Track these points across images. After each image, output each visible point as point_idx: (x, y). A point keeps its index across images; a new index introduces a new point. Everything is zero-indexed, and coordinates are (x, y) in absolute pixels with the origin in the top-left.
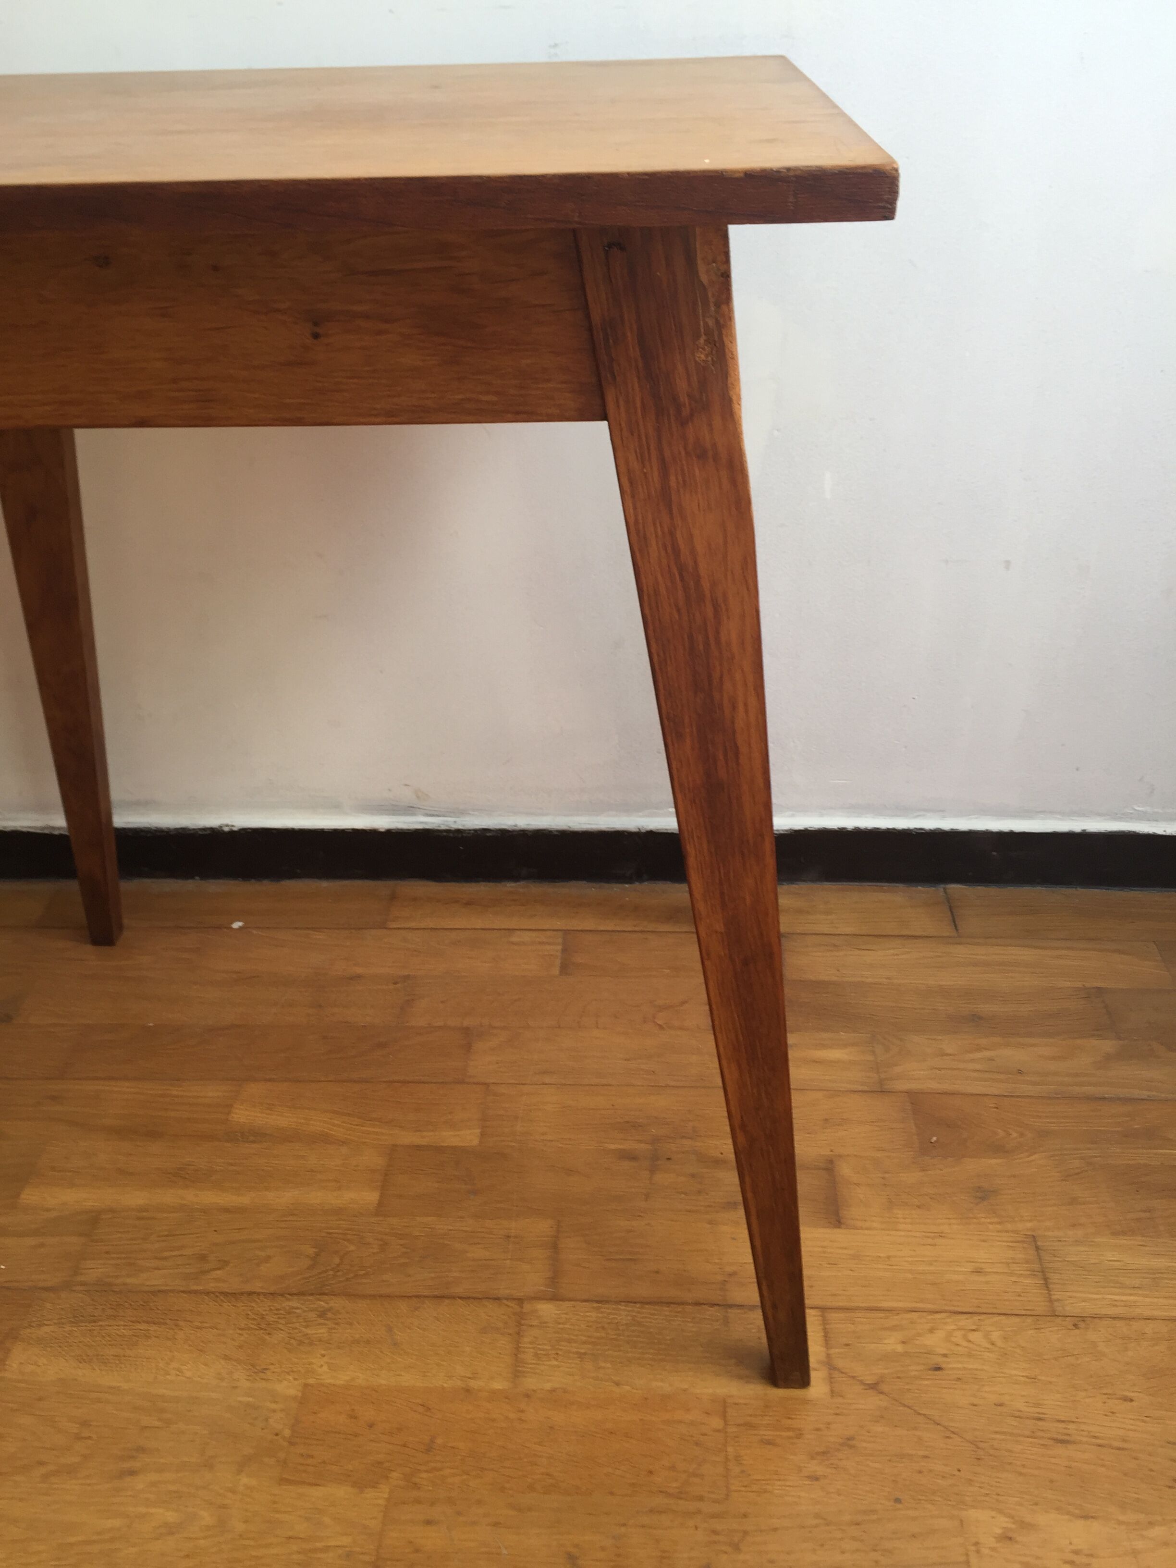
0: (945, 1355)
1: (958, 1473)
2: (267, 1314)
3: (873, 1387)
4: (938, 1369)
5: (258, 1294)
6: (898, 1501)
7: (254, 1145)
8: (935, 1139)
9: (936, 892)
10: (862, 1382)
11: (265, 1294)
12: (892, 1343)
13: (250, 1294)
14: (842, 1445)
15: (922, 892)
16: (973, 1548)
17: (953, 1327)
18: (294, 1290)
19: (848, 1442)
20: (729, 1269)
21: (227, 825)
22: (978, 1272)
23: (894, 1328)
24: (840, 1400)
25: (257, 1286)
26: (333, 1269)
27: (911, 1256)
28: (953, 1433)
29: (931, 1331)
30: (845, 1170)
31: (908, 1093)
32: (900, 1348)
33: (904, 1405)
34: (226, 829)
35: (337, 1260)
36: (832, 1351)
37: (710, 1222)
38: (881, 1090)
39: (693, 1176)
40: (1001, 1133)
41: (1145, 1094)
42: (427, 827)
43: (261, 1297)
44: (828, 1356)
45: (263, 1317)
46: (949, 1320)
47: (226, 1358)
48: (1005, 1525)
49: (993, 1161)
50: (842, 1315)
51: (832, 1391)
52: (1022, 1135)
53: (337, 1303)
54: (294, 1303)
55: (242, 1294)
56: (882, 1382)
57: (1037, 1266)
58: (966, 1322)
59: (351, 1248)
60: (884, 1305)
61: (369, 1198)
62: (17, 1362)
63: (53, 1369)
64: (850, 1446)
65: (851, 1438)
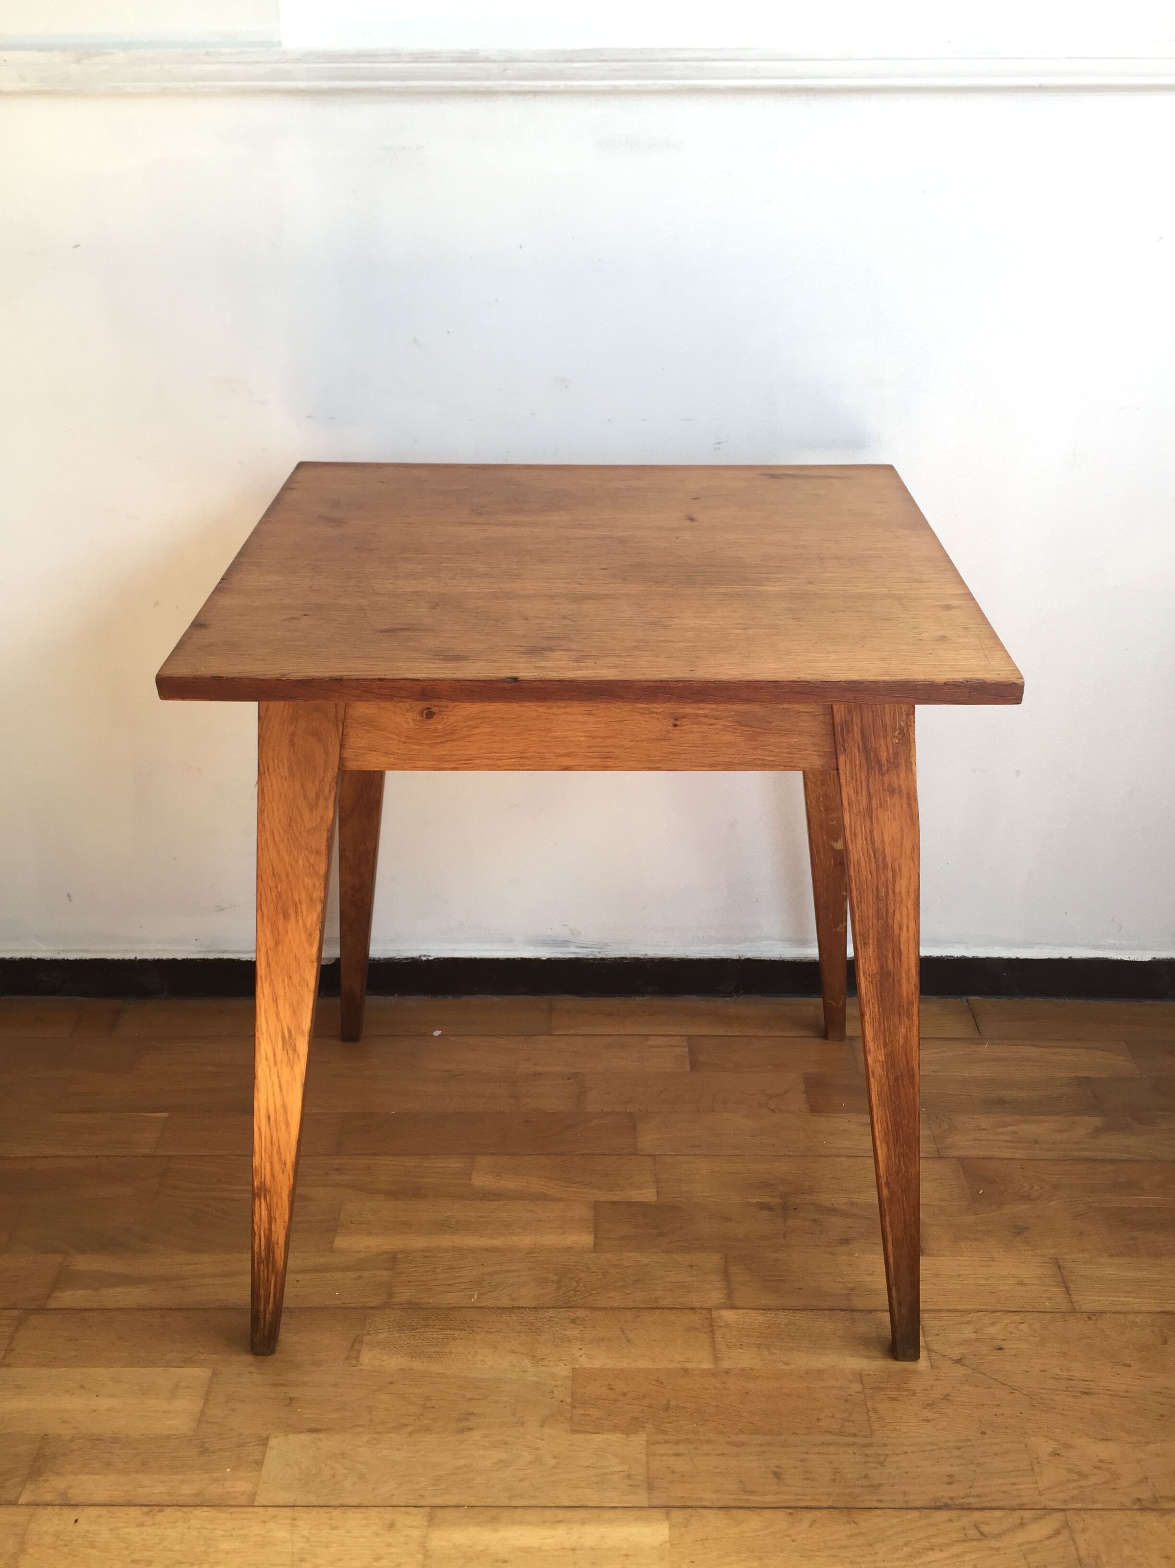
0: (1004, 1340)
1: (1020, 1415)
2: (534, 1322)
3: (959, 1361)
4: (1001, 1349)
5: (525, 1308)
6: (983, 1433)
7: (496, 1203)
8: (981, 1191)
9: (961, 1002)
10: (950, 1359)
11: (529, 1308)
12: (967, 1333)
13: (519, 1308)
14: (942, 1399)
15: (951, 1002)
16: (1035, 1461)
17: (1008, 1321)
18: (549, 1305)
19: (946, 1398)
20: (850, 1285)
21: (425, 956)
22: (1020, 1284)
23: (968, 1322)
24: (938, 1370)
25: (522, 1303)
26: (573, 1290)
27: (974, 1274)
28: (1014, 1390)
29: (993, 1324)
31: (959, 1159)
32: (973, 1336)
33: (981, 1373)
34: (424, 959)
35: (574, 1284)
36: (927, 1339)
37: (831, 1254)
38: (939, 1157)
39: (814, 1221)
40: (1027, 1187)
41: (1126, 1156)
42: (579, 956)
43: (527, 1310)
44: (926, 1342)
45: (532, 1324)
46: (1005, 1317)
47: (513, 1352)
48: (1055, 1446)
49: (1024, 1207)
50: (932, 1315)
51: (931, 1366)
52: (1042, 1188)
53: (581, 1313)
54: (551, 1313)
55: (513, 1308)
56: (964, 1358)
57: (1060, 1279)
58: (1017, 1318)
59: (582, 1275)
60: (959, 1307)
61: (587, 1239)
62: (369, 1358)
63: (393, 1362)
64: (948, 1400)
65: (948, 1395)
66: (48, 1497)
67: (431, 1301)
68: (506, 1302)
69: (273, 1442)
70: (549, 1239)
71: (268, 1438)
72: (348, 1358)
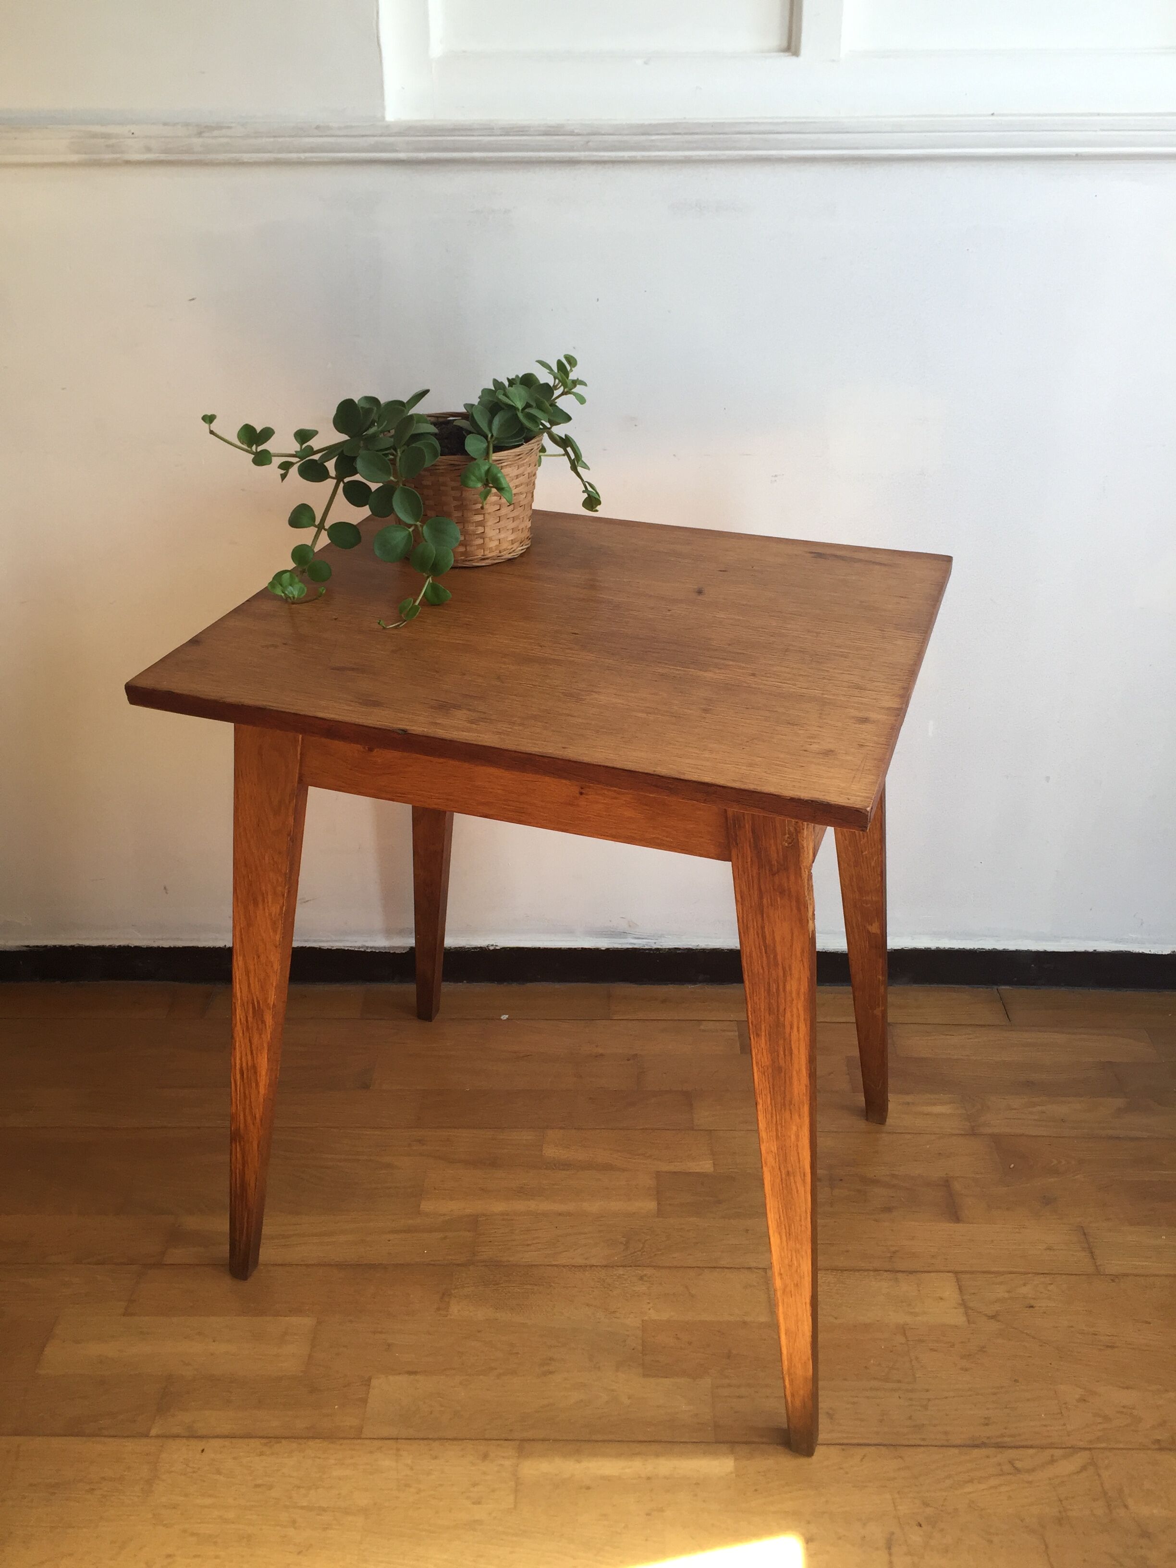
0: (1034, 1299)
1: (1050, 1365)
2: (606, 1279)
3: (993, 1317)
4: (1032, 1307)
5: (597, 1266)
6: (1016, 1381)
7: (566, 1172)
8: (1012, 1166)
9: (992, 991)
10: (986, 1315)
11: (601, 1266)
12: (1001, 1292)
13: (592, 1266)
14: (979, 1351)
15: (982, 991)
16: (1064, 1406)
17: (1037, 1282)
18: (619, 1264)
19: (982, 1349)
22: (1049, 1249)
23: (1001, 1283)
24: (973, 1325)
25: (593, 1261)
26: (640, 1251)
27: (1006, 1240)
28: (1045, 1343)
29: (1024, 1285)
30: (957, 1186)
31: (992, 1136)
32: (1006, 1295)
33: (1014, 1328)
34: (492, 948)
35: (641, 1245)
37: (876, 1220)
38: (973, 1133)
39: (859, 1191)
40: (1055, 1162)
41: (1146, 1134)
42: (635, 946)
43: (599, 1268)
44: (963, 1300)
45: (604, 1280)
46: (1035, 1278)
47: (588, 1305)
48: (1083, 1393)
49: (1052, 1180)
50: (968, 1276)
51: (968, 1321)
52: (1068, 1162)
53: (648, 1271)
54: (621, 1270)
55: (586, 1266)
56: (998, 1315)
57: (1086, 1246)
58: (1045, 1279)
59: (648, 1237)
60: (993, 1269)
61: (651, 1205)
62: (456, 1309)
63: (481, 1313)
64: (985, 1352)
65: (984, 1347)
66: (176, 1430)
67: (511, 1259)
68: (580, 1261)
69: (374, 1382)
70: (616, 1206)
71: (370, 1379)
72: (438, 1309)
